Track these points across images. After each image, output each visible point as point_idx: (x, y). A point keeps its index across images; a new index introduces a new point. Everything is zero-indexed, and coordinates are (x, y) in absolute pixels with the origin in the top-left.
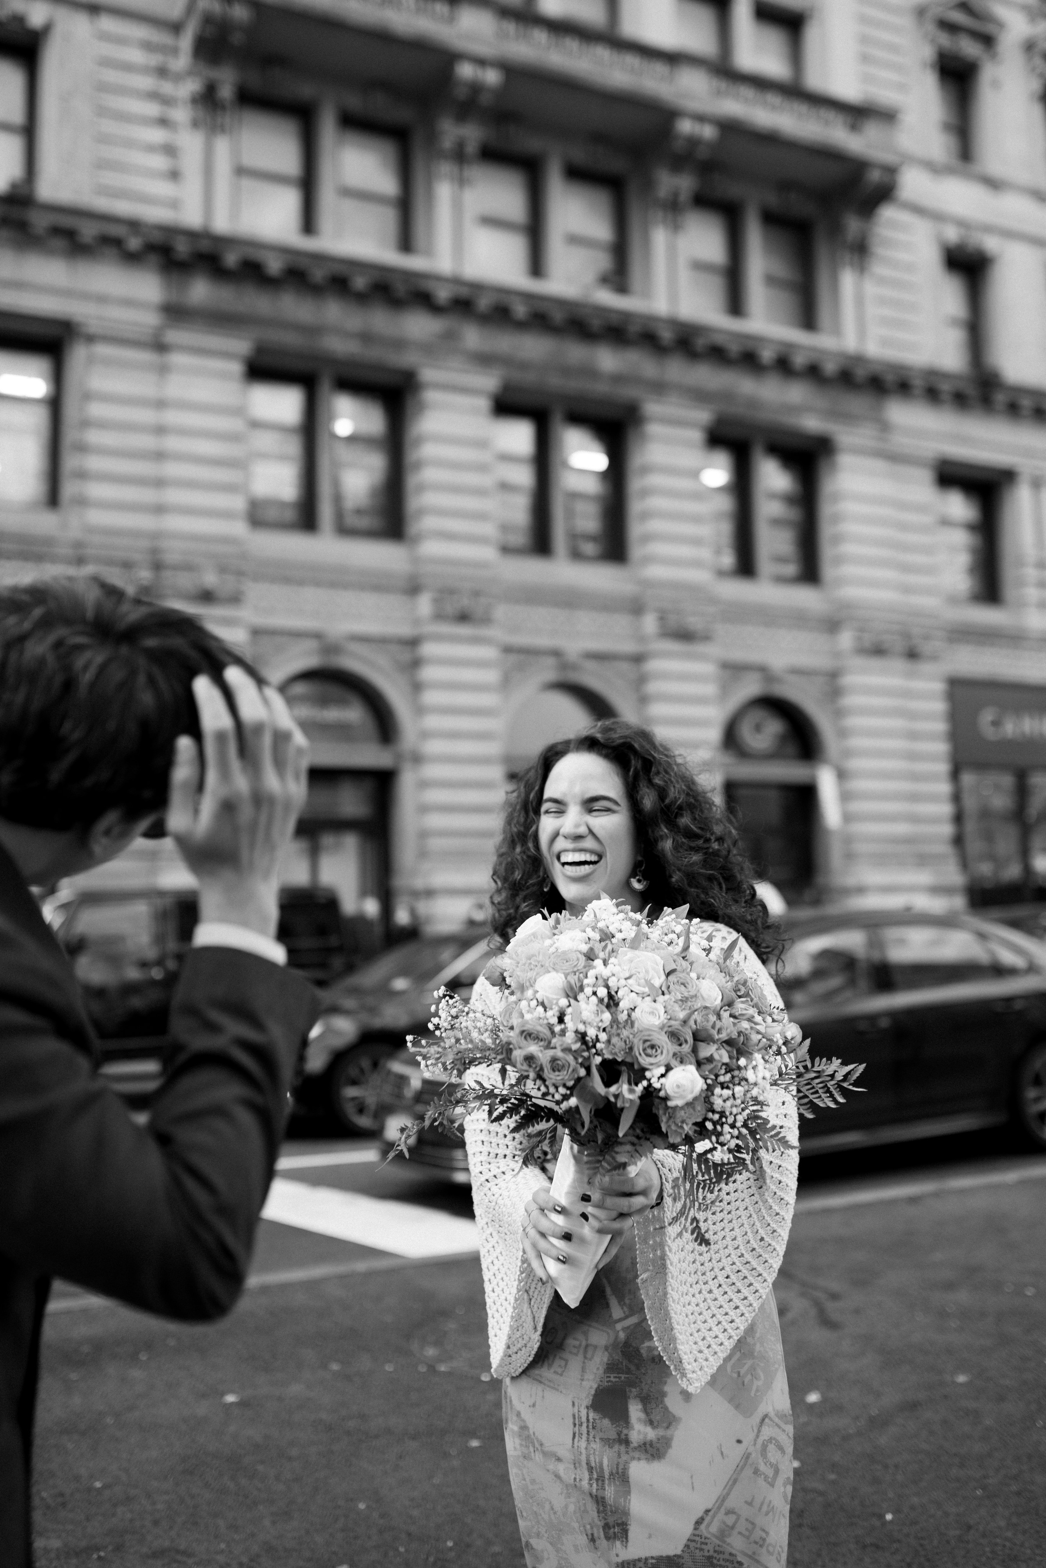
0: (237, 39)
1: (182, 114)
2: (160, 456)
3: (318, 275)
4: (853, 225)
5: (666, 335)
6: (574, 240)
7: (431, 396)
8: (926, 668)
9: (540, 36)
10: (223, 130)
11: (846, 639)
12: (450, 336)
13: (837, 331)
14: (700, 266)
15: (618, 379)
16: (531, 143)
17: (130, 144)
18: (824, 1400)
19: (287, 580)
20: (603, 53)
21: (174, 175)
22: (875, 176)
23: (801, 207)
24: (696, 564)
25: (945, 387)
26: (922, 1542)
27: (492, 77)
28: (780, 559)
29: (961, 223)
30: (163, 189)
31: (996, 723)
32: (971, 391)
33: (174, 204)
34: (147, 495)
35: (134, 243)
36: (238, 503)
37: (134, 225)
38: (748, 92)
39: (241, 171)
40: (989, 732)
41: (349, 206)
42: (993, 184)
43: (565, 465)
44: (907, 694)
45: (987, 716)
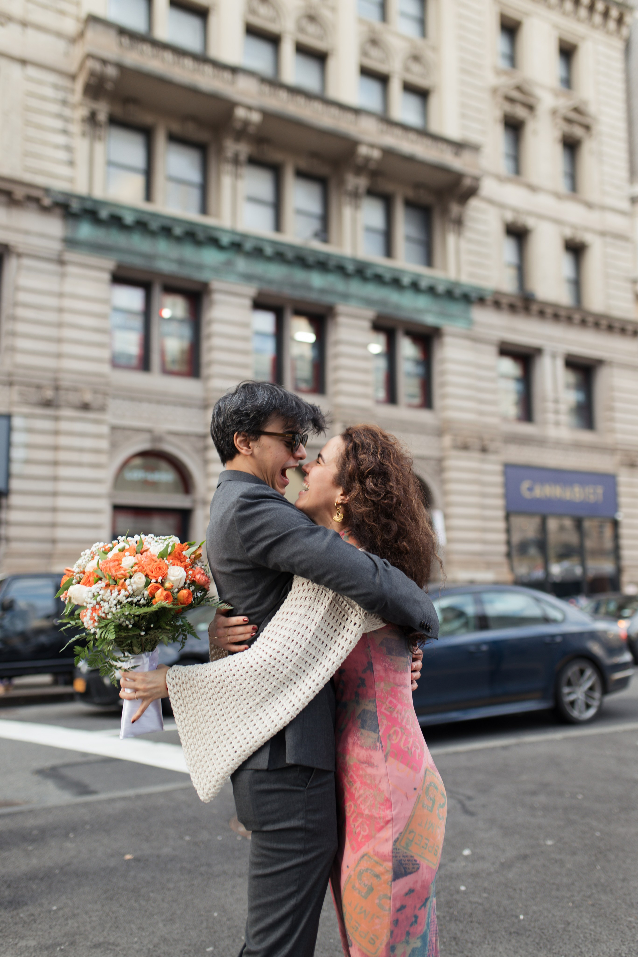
0: (109, 86)
1: (76, 128)
2: (60, 325)
3: (154, 225)
4: (455, 209)
5: (350, 268)
6: (299, 212)
7: (217, 297)
8: (492, 457)
9: (283, 95)
10: (100, 139)
11: (447, 440)
12: (229, 263)
13: (445, 268)
14: (369, 230)
15: (323, 291)
16: (277, 156)
17: (45, 143)
18: (473, 853)
19: (132, 399)
20: (318, 106)
21: (71, 163)
22: (467, 182)
23: (426, 198)
24: (365, 396)
25: (504, 301)
26: (543, 931)
27: (255, 117)
28: (412, 396)
29: (515, 210)
30: (64, 171)
31: (530, 489)
32: (519, 303)
33: (71, 180)
34: (52, 347)
35: (47, 201)
36: (106, 354)
37: (47, 191)
38: (398, 132)
39: (110, 164)
40: (526, 494)
41: (172, 187)
42: (532, 188)
43: (293, 339)
44: (480, 472)
45: (525, 485)
